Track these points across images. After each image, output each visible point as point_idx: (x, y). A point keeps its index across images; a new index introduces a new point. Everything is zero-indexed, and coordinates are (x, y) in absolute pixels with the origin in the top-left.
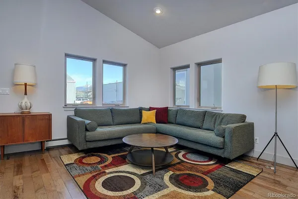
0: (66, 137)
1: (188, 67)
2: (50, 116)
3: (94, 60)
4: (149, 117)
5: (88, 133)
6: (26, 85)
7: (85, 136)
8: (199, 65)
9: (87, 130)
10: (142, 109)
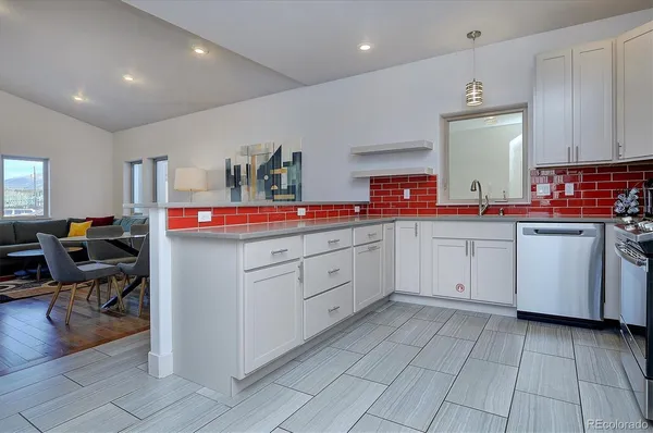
1: (140, 162)
8: (155, 160)
10: (71, 220)
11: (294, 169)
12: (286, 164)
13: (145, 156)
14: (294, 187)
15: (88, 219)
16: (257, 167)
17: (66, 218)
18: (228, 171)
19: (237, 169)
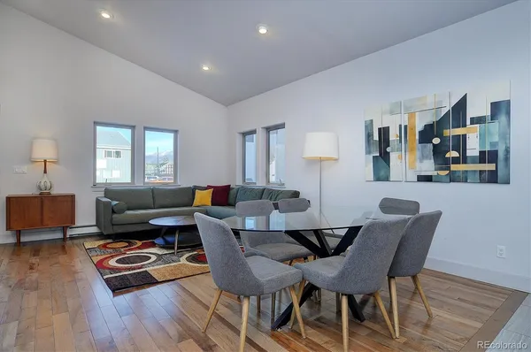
0: (95, 223)
1: (253, 132)
2: (73, 197)
3: (133, 128)
4: (203, 198)
5: (115, 216)
6: (45, 161)
7: (112, 219)
8: (268, 130)
9: (113, 212)
10: (195, 188)
11: (495, 128)
12: (478, 120)
13: (259, 125)
14: (496, 153)
15: (209, 187)
16: (419, 127)
17: (191, 185)
18: (369, 136)
19: (384, 132)
